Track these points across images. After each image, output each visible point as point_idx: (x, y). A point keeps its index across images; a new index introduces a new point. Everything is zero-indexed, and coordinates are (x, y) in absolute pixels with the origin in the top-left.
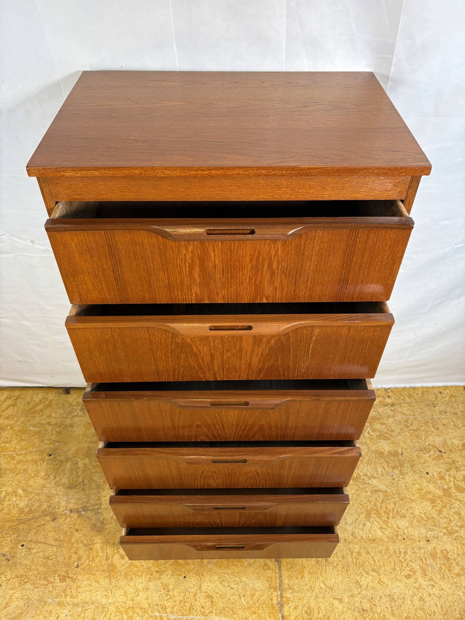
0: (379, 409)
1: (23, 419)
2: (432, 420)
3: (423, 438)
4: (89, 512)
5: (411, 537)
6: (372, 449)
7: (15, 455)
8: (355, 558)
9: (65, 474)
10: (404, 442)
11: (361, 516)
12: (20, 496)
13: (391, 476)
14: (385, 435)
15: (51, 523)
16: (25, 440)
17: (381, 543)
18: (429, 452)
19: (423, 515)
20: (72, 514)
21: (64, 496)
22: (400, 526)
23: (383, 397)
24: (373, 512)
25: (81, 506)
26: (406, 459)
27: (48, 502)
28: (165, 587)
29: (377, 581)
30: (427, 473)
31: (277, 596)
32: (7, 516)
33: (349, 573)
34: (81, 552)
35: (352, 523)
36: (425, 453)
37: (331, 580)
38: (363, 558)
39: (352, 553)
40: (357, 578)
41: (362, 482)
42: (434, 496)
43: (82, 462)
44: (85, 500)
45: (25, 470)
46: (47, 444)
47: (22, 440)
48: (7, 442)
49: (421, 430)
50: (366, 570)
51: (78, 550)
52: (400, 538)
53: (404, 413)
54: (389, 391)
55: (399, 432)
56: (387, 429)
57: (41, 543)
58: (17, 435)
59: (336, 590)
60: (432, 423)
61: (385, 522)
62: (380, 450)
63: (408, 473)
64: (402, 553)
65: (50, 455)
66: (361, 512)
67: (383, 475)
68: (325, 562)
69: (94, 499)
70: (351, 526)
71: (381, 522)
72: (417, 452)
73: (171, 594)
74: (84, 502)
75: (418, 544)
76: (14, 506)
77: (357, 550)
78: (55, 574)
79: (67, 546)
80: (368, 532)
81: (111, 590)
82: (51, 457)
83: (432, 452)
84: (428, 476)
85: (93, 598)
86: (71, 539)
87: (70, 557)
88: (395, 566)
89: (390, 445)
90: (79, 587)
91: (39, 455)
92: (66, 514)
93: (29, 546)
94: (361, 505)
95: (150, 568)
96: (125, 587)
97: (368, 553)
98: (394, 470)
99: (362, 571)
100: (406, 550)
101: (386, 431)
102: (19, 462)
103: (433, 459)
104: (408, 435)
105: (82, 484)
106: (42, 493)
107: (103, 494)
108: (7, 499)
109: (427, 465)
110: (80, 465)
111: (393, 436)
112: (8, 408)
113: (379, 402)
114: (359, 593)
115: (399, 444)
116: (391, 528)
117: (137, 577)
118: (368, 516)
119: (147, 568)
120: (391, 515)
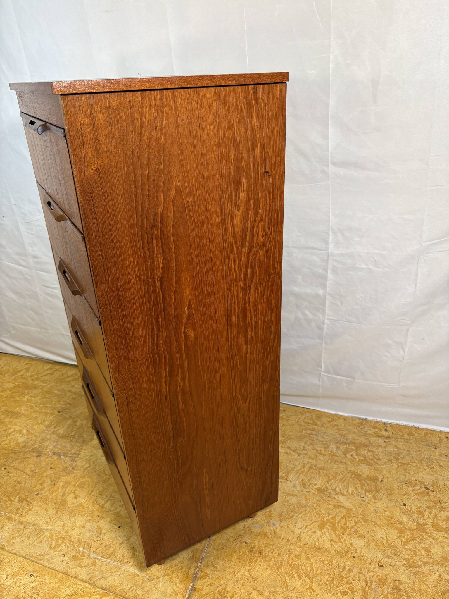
0: (372, 438)
1: (53, 384)
2: (428, 459)
3: (412, 473)
4: (67, 458)
5: (362, 558)
6: (350, 469)
7: (34, 406)
8: (292, 559)
9: (63, 427)
10: (389, 472)
11: (313, 524)
12: (23, 434)
13: (361, 497)
14: (369, 461)
15: (35, 458)
16: (47, 398)
17: (326, 553)
18: (414, 486)
19: (385, 541)
20: (54, 456)
21: (54, 442)
22: (354, 544)
23: (379, 429)
24: (328, 524)
25: (63, 452)
26: (384, 487)
27: (40, 443)
28: (99, 531)
29: (307, 587)
30: (405, 505)
31: (196, 567)
32: (6, 446)
33: (280, 571)
34: (45, 485)
35: (302, 527)
36: (408, 486)
37: (258, 571)
38: (301, 562)
39: (290, 554)
40: (287, 578)
41: (327, 495)
42: (404, 527)
43: (81, 422)
44: (69, 449)
45: (37, 418)
46: (61, 404)
47: (45, 397)
48: (33, 397)
49: (412, 465)
50: (299, 573)
51: (44, 483)
52: (350, 555)
53: (398, 446)
54: (388, 425)
55: (386, 462)
56: (374, 456)
57: (20, 470)
58: (43, 394)
59: (260, 581)
60: (427, 462)
61: (338, 536)
62: (359, 473)
63: (382, 499)
64: (346, 570)
65: (59, 412)
66: (316, 520)
67: (352, 494)
68: (259, 553)
69: (76, 449)
70: (300, 530)
71: (334, 535)
72: (399, 484)
73: (101, 537)
74: (67, 450)
75: (367, 566)
76: (15, 440)
77: (297, 553)
78: (18, 495)
79: (37, 478)
80: (315, 540)
81: (54, 519)
82: (60, 414)
83: (417, 488)
84: (404, 507)
85: (37, 522)
86: (43, 473)
87: (36, 486)
88: (333, 579)
89: (371, 471)
90: (31, 510)
91: (52, 410)
92: (49, 455)
93: (10, 470)
94: (318, 514)
95: (94, 511)
96: (66, 521)
97: (308, 559)
98: (367, 493)
99: (294, 573)
100: (352, 568)
101: (371, 457)
102: (34, 412)
103: (416, 494)
104: (395, 466)
105: (72, 437)
106: (40, 436)
107: (84, 448)
108: (12, 434)
109: (407, 497)
110: (78, 423)
111: (378, 464)
112: (46, 375)
113: (374, 433)
114: (283, 592)
115: (382, 471)
116: (343, 543)
117: (80, 516)
118: (322, 526)
119: (91, 511)
120: (348, 531)
